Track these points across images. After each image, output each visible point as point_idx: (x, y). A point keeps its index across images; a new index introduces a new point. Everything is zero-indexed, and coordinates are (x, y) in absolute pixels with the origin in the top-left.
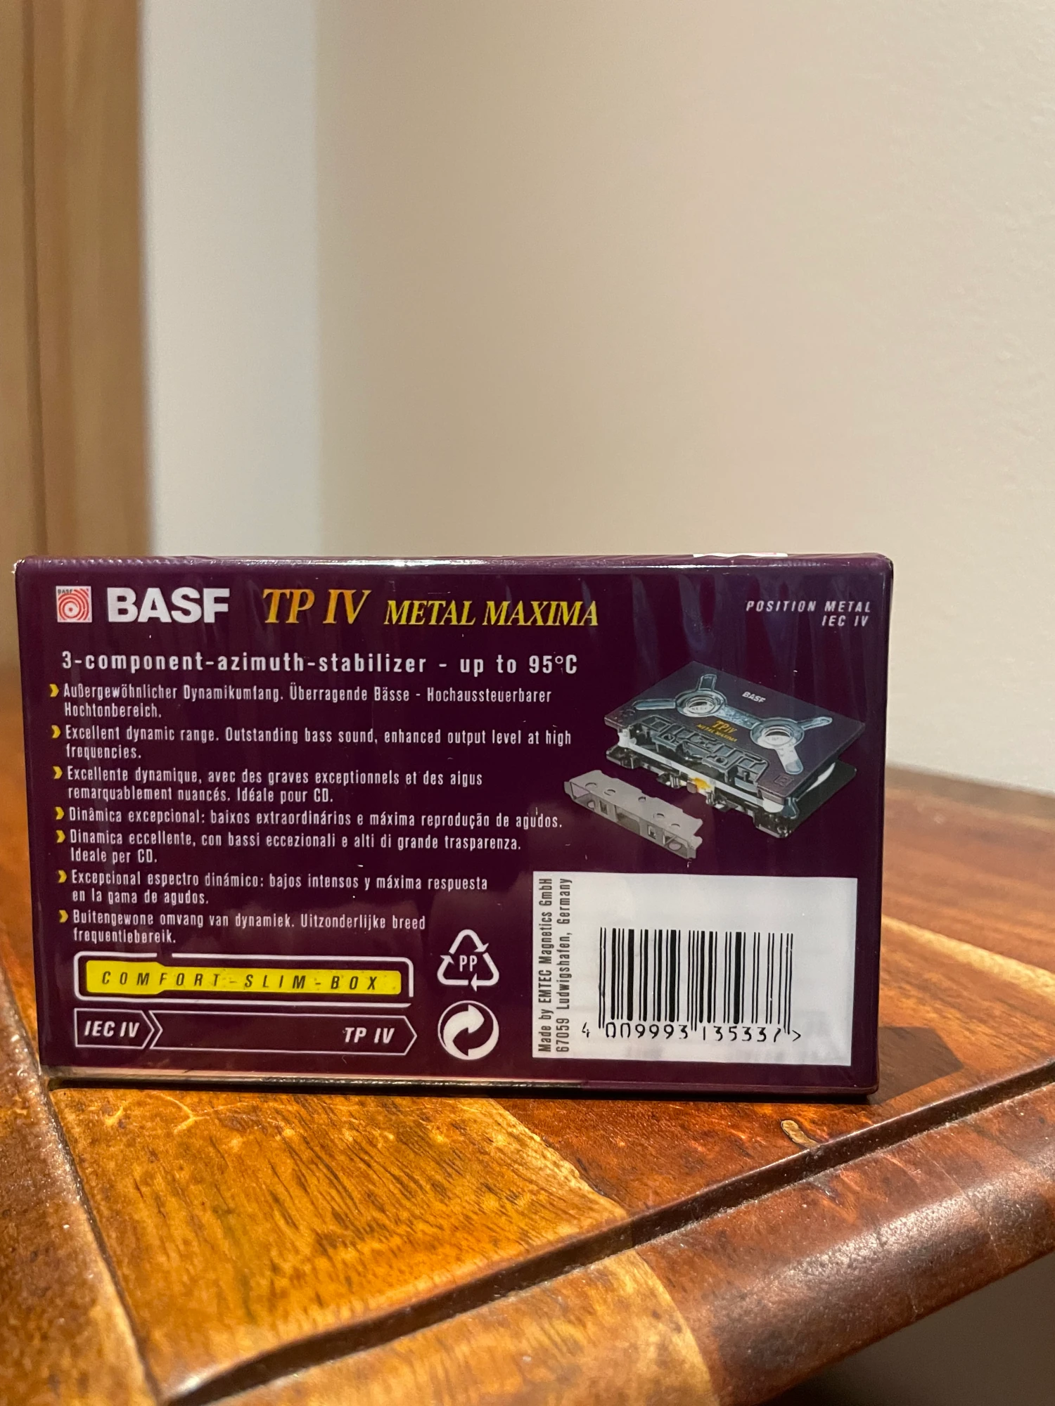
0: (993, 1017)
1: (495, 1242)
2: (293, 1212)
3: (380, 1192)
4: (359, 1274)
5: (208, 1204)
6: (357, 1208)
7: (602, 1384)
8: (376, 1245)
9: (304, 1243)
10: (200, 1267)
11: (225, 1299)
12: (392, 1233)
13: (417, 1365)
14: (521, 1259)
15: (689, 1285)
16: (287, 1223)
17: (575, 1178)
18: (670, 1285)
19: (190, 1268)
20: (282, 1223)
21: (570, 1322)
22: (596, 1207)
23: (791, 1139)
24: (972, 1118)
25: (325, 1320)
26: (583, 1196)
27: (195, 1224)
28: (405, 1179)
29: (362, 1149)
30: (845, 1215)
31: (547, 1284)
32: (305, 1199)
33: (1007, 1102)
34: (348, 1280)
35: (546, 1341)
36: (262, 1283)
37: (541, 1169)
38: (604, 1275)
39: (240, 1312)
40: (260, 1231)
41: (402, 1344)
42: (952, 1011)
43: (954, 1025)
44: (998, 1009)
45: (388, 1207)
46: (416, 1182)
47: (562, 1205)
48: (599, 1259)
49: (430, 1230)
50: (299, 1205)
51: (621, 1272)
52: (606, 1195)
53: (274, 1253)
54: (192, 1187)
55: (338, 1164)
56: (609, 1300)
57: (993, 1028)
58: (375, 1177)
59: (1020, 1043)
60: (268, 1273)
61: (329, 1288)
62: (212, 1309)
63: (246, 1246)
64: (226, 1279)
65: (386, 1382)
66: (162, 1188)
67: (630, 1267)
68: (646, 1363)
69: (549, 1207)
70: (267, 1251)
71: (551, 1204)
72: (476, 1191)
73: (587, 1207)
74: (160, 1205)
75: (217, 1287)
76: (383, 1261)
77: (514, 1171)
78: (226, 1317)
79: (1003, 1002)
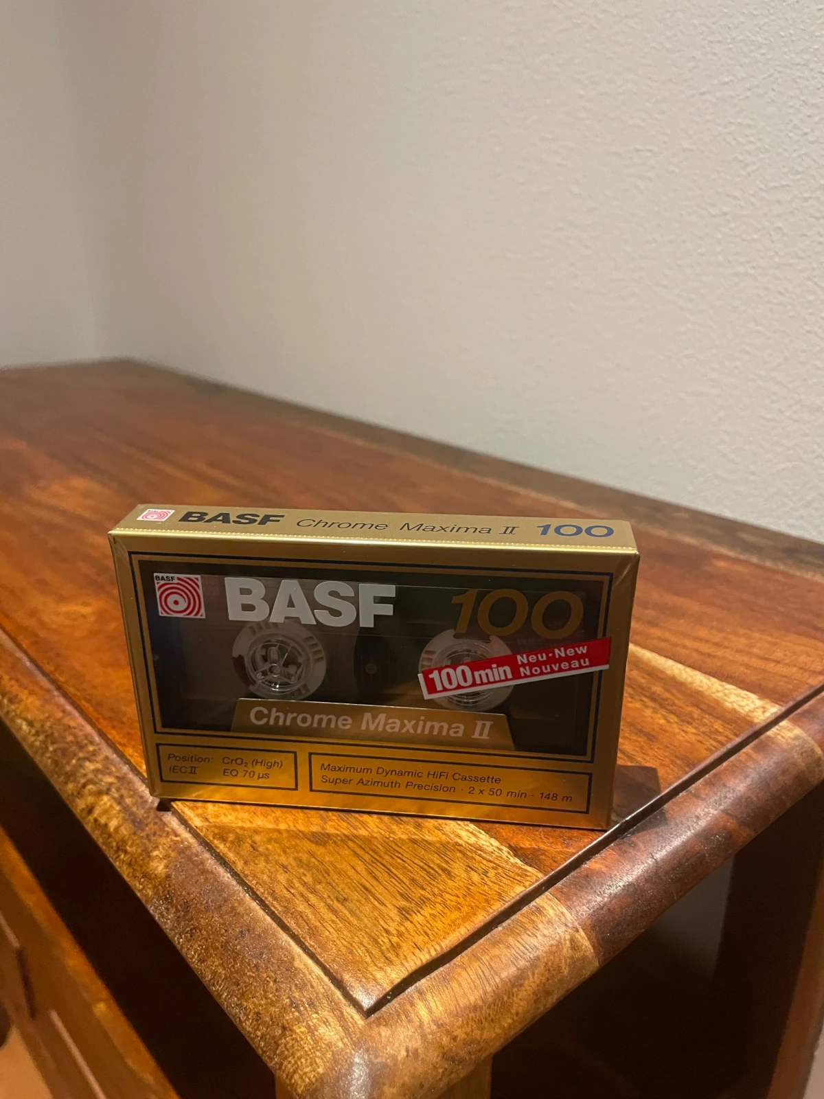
1: (487, 901)
2: (379, 896)
3: (417, 877)
4: (430, 930)
5: (332, 897)
6: (409, 889)
7: (550, 964)
8: (431, 911)
9: (393, 913)
10: (349, 935)
11: (372, 953)
12: (435, 903)
13: (469, 970)
14: (503, 908)
16: (379, 903)
17: (512, 857)
18: (569, 908)
19: (344, 937)
20: (376, 903)
21: (529, 935)
22: (528, 874)
24: (692, 788)
25: (424, 957)
26: (520, 868)
27: (330, 908)
28: (426, 867)
29: (395, 850)
31: (513, 917)
32: (381, 887)
33: (707, 776)
34: (425, 932)
35: (523, 948)
36: (384, 939)
37: (492, 853)
38: (539, 910)
39: (383, 960)
40: (367, 909)
41: (458, 960)
42: (672, 716)
43: (675, 728)
44: (696, 713)
45: (425, 887)
46: (433, 869)
47: (512, 875)
48: (533, 900)
49: (454, 898)
50: (379, 890)
51: (546, 906)
52: (530, 866)
53: (382, 923)
54: (319, 887)
55: (387, 862)
56: (544, 922)
57: (696, 728)
58: (410, 868)
60: (385, 935)
61: (420, 939)
62: (368, 959)
63: (366, 921)
64: (365, 941)
65: (458, 981)
66: (301, 888)
67: (548, 902)
68: (566, 951)
69: (505, 876)
70: (378, 921)
71: (506, 875)
72: (466, 871)
73: (524, 874)
74: (307, 900)
75: (364, 946)
76: (439, 922)
77: (480, 855)
78: (377, 963)
79: (698, 707)
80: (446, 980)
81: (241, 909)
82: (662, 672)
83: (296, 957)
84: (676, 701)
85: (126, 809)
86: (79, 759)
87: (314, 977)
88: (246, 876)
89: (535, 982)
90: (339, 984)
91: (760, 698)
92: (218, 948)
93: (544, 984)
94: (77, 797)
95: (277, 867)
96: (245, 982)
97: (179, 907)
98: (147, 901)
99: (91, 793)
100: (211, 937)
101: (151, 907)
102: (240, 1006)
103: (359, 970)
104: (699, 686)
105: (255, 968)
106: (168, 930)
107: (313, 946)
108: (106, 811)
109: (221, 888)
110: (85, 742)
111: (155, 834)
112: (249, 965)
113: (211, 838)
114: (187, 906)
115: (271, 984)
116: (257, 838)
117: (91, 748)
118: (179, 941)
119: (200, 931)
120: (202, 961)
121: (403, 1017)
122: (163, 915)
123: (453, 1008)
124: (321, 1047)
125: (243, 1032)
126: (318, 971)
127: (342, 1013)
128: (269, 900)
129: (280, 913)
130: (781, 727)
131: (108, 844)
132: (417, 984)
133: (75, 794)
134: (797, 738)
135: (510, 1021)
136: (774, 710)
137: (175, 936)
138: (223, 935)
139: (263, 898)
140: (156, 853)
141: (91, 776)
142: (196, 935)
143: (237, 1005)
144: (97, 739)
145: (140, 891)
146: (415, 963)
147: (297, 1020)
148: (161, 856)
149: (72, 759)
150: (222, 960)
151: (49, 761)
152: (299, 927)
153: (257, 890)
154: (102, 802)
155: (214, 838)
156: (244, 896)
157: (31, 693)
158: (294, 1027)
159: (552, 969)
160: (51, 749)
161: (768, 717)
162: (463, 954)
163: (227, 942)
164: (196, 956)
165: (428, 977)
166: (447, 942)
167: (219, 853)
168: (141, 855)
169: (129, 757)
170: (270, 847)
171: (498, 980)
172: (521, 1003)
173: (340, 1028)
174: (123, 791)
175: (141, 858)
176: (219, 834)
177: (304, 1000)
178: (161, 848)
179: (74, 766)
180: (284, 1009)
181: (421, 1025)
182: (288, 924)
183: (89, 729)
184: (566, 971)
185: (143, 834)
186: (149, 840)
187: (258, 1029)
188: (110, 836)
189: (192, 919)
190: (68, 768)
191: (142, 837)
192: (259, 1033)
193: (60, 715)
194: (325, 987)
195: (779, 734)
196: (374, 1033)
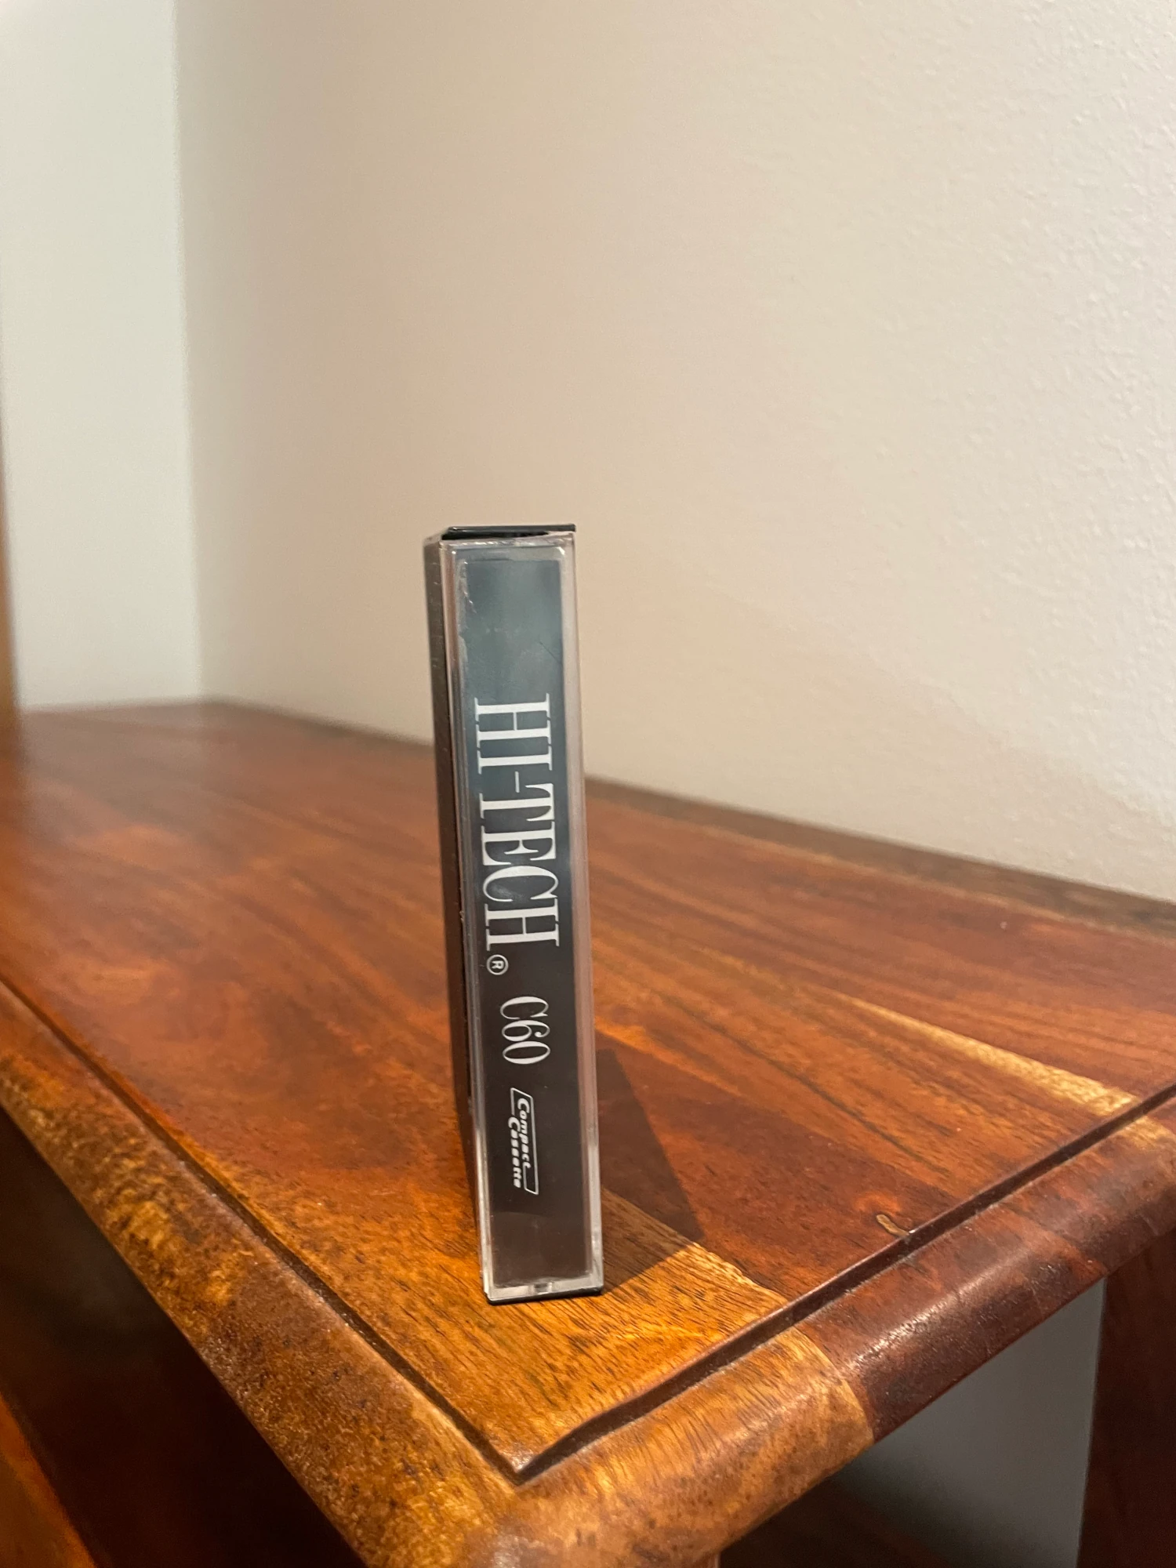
0: (1006, 1109)
1: (703, 1331)
2: (541, 1323)
4: (616, 1366)
5: (472, 1322)
6: (587, 1314)
7: (798, 1427)
8: (619, 1343)
9: (563, 1345)
10: (495, 1371)
11: (528, 1395)
12: (625, 1332)
13: (674, 1427)
14: (726, 1342)
15: (840, 1351)
16: (541, 1331)
17: (740, 1276)
18: (826, 1350)
19: (488, 1373)
20: (536, 1331)
21: (767, 1385)
22: (764, 1298)
23: (887, 1231)
24: (1008, 1198)
25: (607, 1402)
26: (752, 1290)
27: (468, 1337)
30: (934, 1286)
31: (742, 1359)
32: (544, 1311)
33: (1031, 1184)
34: (610, 1370)
35: (756, 1402)
36: (547, 1377)
37: (710, 1270)
38: (780, 1350)
39: (544, 1403)
40: (524, 1338)
41: (658, 1412)
42: (977, 1106)
43: (981, 1121)
44: (1011, 1103)
45: (611, 1311)
47: (740, 1299)
48: (773, 1336)
50: (541, 1315)
51: (791, 1346)
52: (768, 1288)
53: (544, 1356)
54: (453, 1310)
56: (789, 1367)
57: (1011, 1121)
59: (1034, 1133)
60: (548, 1371)
61: (600, 1378)
62: (523, 1403)
63: (521, 1352)
64: (520, 1378)
65: (657, 1441)
66: (427, 1311)
67: (795, 1341)
68: (823, 1408)
69: (730, 1300)
70: (539, 1354)
71: (731, 1298)
72: (671, 1293)
73: (758, 1299)
74: (435, 1326)
75: (516, 1385)
76: (629, 1354)
77: (692, 1274)
78: (536, 1407)
79: (1013, 1096)
80: (640, 1439)
81: (336, 1344)
82: (961, 1053)
83: (415, 1405)
84: (983, 1089)
85: (178, 1218)
86: (115, 1156)
87: (441, 1431)
88: (346, 1295)
89: (775, 1452)
90: (477, 1436)
91: (1106, 1085)
92: (300, 1398)
93: (789, 1456)
94: (108, 1208)
95: (393, 1284)
96: (338, 1442)
97: (245, 1345)
98: (200, 1342)
99: (128, 1200)
100: (291, 1383)
101: (203, 1351)
102: (328, 1479)
103: (509, 1416)
104: (1016, 1071)
105: (353, 1423)
106: (227, 1381)
107: (440, 1386)
108: (148, 1223)
109: (310, 1315)
110: (125, 1134)
111: (216, 1248)
112: (345, 1417)
113: (298, 1247)
114: (258, 1344)
115: (377, 1442)
116: (365, 1248)
117: (132, 1141)
118: (242, 1395)
119: (275, 1376)
120: (275, 1419)
121: (574, 1487)
122: (222, 1359)
123: (649, 1479)
124: (448, 1527)
125: (332, 1519)
126: (446, 1422)
127: (480, 1478)
128: (378, 1326)
129: (393, 1343)
130: (1137, 1125)
131: (145, 1268)
132: (596, 1443)
133: (106, 1203)
134: (1162, 1140)
135: (737, 1506)
136: (1125, 1100)
137: (237, 1387)
138: (307, 1379)
139: (370, 1324)
140: (217, 1273)
141: (129, 1177)
142: (269, 1382)
143: (325, 1478)
144: (142, 1130)
145: (188, 1329)
146: (593, 1410)
147: (414, 1491)
148: (223, 1277)
149: (105, 1156)
150: (304, 1414)
151: (71, 1162)
152: (422, 1360)
153: (362, 1312)
154: (143, 1211)
155: (302, 1247)
156: (343, 1327)
157: (53, 1075)
158: (409, 1502)
159: (801, 1437)
160: (75, 1145)
161: (1119, 1110)
162: (666, 1404)
163: (314, 1388)
164: (267, 1414)
165: (612, 1434)
166: (642, 1382)
167: (307, 1267)
168: (194, 1277)
169: (186, 1149)
170: (383, 1258)
171: (718, 1444)
172: (755, 1481)
173: (478, 1500)
174: (176, 1195)
175: (194, 1282)
176: (309, 1242)
177: (425, 1462)
178: (223, 1266)
179: (106, 1166)
180: (395, 1477)
181: (601, 1497)
182: (405, 1357)
183: (131, 1118)
184: (823, 1440)
185: (200, 1250)
186: (208, 1257)
187: (354, 1510)
188: (151, 1255)
189: (263, 1361)
190: (98, 1169)
191: (198, 1254)
192: (355, 1516)
193: (92, 1101)
194: (457, 1445)
195: (1135, 1134)
196: (528, 1504)
